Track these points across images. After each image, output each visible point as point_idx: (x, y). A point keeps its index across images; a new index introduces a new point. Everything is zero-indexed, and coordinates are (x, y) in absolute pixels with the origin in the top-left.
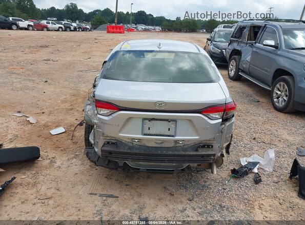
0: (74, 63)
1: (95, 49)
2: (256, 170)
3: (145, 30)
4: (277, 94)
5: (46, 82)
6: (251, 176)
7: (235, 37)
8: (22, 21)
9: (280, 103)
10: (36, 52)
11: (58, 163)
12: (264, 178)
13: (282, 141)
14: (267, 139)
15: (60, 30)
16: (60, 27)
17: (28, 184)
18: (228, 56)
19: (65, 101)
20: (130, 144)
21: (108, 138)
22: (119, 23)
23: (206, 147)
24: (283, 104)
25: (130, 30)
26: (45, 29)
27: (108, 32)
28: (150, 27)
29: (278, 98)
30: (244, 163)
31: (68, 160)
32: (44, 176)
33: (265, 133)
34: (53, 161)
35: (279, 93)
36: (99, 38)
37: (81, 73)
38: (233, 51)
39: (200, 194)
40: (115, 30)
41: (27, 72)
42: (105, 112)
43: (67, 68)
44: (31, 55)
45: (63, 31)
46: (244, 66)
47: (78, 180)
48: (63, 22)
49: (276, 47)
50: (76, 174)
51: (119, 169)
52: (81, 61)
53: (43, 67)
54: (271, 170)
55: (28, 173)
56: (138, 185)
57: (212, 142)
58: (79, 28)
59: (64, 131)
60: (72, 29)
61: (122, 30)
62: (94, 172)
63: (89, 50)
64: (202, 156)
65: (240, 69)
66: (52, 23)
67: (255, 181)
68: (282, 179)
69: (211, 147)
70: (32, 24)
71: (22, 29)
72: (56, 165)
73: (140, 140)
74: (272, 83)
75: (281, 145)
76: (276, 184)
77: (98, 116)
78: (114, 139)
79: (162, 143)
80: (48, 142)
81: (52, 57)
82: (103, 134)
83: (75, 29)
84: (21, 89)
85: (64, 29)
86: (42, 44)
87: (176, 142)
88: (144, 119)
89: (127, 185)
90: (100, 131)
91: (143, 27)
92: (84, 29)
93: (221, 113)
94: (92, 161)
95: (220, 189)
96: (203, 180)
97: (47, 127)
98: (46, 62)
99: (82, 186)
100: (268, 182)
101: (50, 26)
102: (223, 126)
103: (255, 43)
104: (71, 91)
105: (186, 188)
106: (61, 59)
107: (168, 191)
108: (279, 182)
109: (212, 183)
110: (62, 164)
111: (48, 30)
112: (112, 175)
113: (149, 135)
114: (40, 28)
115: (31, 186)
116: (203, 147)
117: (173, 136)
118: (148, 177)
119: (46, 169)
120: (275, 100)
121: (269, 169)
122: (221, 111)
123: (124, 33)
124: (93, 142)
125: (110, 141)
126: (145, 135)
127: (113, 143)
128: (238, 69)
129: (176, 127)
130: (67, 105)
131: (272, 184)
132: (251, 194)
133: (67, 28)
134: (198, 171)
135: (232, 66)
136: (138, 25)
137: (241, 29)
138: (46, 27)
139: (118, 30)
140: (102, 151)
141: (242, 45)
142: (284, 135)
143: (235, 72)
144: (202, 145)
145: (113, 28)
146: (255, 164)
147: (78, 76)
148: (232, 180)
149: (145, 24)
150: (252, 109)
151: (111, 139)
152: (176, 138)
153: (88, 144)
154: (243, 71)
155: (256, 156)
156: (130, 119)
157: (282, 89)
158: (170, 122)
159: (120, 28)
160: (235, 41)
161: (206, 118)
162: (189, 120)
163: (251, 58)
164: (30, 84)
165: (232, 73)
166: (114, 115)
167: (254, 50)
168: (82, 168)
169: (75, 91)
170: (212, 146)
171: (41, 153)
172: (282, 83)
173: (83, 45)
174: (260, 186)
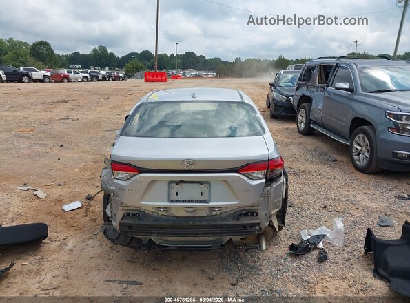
0: (99, 121)
1: (128, 103)
2: (321, 245)
3: (196, 76)
4: (357, 149)
5: (62, 146)
6: (315, 253)
7: (303, 80)
8: (35, 71)
9: (362, 161)
10: (52, 109)
11: (70, 245)
12: (331, 255)
13: (361, 208)
14: (340, 207)
15: (85, 80)
16: (84, 77)
17: (30, 272)
18: (296, 104)
19: (84, 169)
20: (155, 215)
21: (127, 208)
22: (160, 68)
23: (250, 214)
24: (365, 162)
25: (175, 77)
26: (66, 80)
27: (147, 80)
28: (202, 72)
29: (358, 155)
30: (306, 237)
31: (83, 241)
32: (50, 261)
33: (339, 199)
34: (63, 243)
35: (359, 148)
36: (134, 88)
37: (107, 134)
38: (301, 97)
39: (247, 277)
40: (155, 78)
41: (39, 135)
42: (124, 176)
43: (90, 128)
44: (44, 114)
45: (88, 81)
46: (316, 116)
47: (94, 265)
48: (89, 70)
49: (351, 90)
50: (92, 258)
51: (143, 248)
52: (108, 118)
53: (59, 128)
54: (342, 244)
55: (31, 259)
56: (168, 269)
57: (256, 208)
58: (109, 77)
59: (80, 205)
60: (100, 78)
61: (164, 78)
62: (115, 254)
63: (119, 104)
64: (245, 226)
65: (311, 120)
66: (75, 72)
67: (318, 259)
68: (355, 256)
69: (255, 214)
70: (48, 74)
71: (35, 81)
72: (67, 248)
73: (166, 209)
74: (351, 136)
75: (358, 214)
76: (346, 262)
77: (115, 181)
78: (135, 209)
79: (193, 211)
80: (59, 220)
81: (72, 114)
82: (122, 203)
83: (104, 79)
84: (29, 156)
85: (89, 79)
86: (60, 99)
87: (211, 209)
88: (170, 182)
89: (155, 269)
90: (118, 201)
91: (193, 72)
92: (116, 78)
93: (263, 171)
94: (110, 239)
95: (273, 269)
96: (253, 259)
97: (60, 201)
98: (63, 121)
99: (97, 272)
100: (337, 260)
101: (71, 75)
102: (269, 188)
103: (327, 86)
104: (92, 157)
105: (229, 270)
106: (84, 116)
107: (207, 275)
108: (350, 259)
109: (264, 263)
110: (75, 247)
111: (69, 81)
112: (137, 258)
113: (177, 202)
114: (59, 79)
115: (33, 274)
116: (246, 214)
117: (207, 202)
118: (183, 259)
119: (54, 253)
120: (356, 157)
121: (339, 244)
122: (263, 169)
123: (166, 81)
124: (110, 215)
125: (130, 212)
126: (172, 202)
127: (134, 215)
128: (309, 121)
129: (210, 190)
130: (87, 174)
131: (341, 262)
132: (312, 275)
133: (93, 78)
134: (247, 250)
135: (302, 117)
136: (186, 71)
137: (310, 70)
138: (67, 77)
139: (159, 78)
140: (120, 224)
141: (312, 89)
142: (364, 200)
143: (306, 125)
144: (244, 212)
145: (152, 75)
146: (320, 237)
147: (104, 137)
148: (289, 259)
149: (195, 68)
150: (326, 169)
151: (131, 210)
152: (211, 204)
153: (107, 219)
154: (315, 123)
155: (324, 228)
156: (153, 182)
157: (362, 143)
158: (202, 184)
159: (162, 75)
160: (303, 85)
161: (245, 178)
162: (225, 181)
163: (323, 106)
164: (41, 149)
165: (302, 126)
166: (133, 179)
167: (326, 95)
168: (100, 250)
169: (98, 156)
170: (257, 214)
171: (50, 234)
172: (361, 135)
173: (113, 99)
174: (325, 266)
